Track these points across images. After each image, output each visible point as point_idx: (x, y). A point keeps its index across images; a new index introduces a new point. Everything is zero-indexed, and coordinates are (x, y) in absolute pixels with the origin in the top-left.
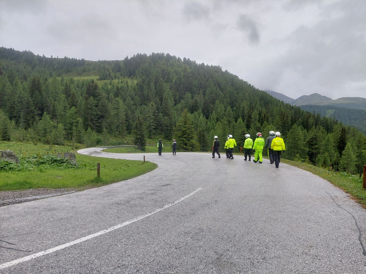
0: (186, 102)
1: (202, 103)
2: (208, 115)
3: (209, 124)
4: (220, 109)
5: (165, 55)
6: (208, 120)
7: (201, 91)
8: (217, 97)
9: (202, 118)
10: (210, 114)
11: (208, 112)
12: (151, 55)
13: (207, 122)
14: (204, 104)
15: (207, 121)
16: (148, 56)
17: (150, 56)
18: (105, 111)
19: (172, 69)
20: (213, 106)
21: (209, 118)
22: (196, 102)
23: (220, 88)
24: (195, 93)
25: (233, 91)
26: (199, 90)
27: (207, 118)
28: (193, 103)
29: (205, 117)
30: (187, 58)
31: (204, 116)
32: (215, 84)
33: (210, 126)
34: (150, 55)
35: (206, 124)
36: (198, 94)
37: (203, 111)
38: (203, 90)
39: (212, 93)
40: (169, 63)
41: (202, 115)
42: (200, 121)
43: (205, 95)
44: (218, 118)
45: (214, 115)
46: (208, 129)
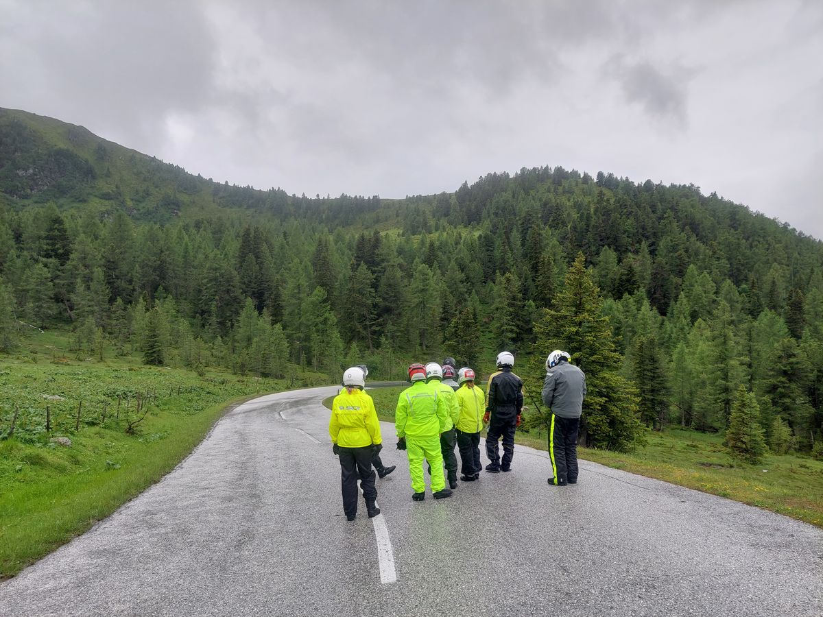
0: (603, 273)
1: (648, 275)
2: (667, 305)
3: (668, 329)
4: (700, 288)
5: (553, 170)
6: (665, 317)
7: (644, 245)
8: (689, 257)
9: (647, 311)
10: (672, 302)
11: (665, 297)
12: (519, 173)
13: (662, 324)
14: (655, 276)
15: (663, 321)
16: (511, 177)
17: (517, 176)
18: (394, 296)
19: (569, 201)
20: (679, 281)
21: (670, 311)
22: (631, 270)
23: (697, 236)
24: (627, 250)
25: (737, 241)
26: (639, 242)
27: (663, 312)
28: (622, 274)
29: (658, 309)
30: (606, 174)
31: (654, 308)
32: (684, 225)
33: (672, 332)
34: (516, 174)
35: (660, 328)
36: (636, 252)
37: (651, 295)
38: (650, 241)
39: (674, 248)
40: (561, 188)
41: (646, 303)
42: (642, 319)
43: (656, 255)
44: (695, 311)
45: (682, 305)
46: (667, 342)
